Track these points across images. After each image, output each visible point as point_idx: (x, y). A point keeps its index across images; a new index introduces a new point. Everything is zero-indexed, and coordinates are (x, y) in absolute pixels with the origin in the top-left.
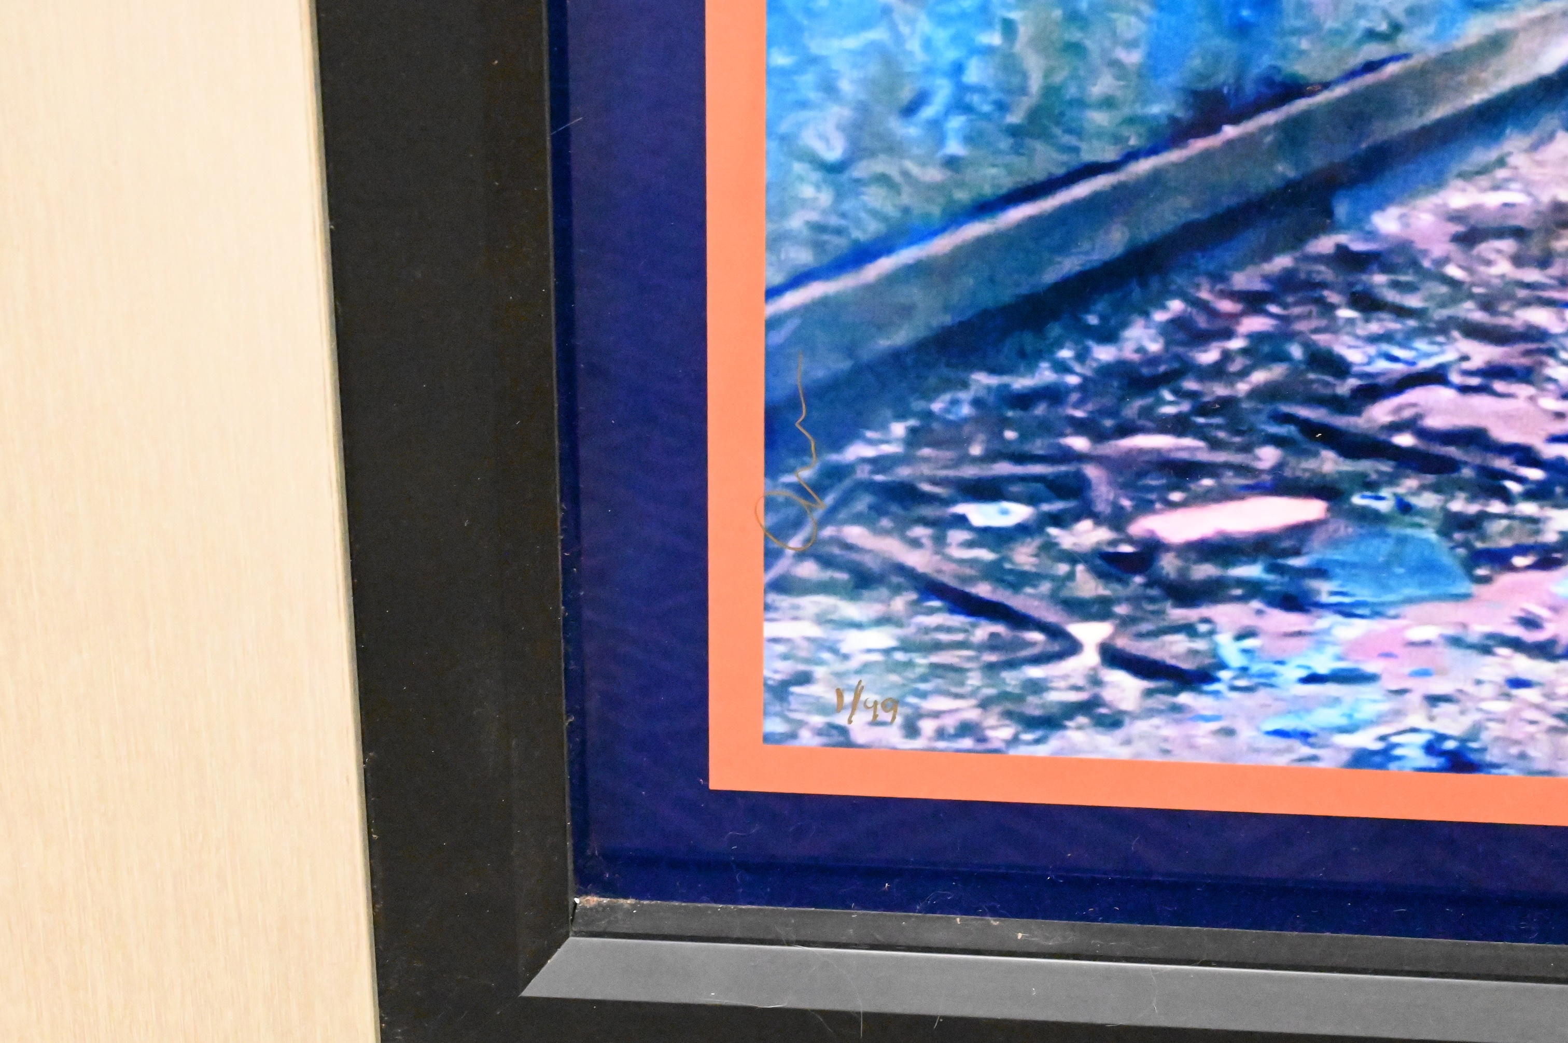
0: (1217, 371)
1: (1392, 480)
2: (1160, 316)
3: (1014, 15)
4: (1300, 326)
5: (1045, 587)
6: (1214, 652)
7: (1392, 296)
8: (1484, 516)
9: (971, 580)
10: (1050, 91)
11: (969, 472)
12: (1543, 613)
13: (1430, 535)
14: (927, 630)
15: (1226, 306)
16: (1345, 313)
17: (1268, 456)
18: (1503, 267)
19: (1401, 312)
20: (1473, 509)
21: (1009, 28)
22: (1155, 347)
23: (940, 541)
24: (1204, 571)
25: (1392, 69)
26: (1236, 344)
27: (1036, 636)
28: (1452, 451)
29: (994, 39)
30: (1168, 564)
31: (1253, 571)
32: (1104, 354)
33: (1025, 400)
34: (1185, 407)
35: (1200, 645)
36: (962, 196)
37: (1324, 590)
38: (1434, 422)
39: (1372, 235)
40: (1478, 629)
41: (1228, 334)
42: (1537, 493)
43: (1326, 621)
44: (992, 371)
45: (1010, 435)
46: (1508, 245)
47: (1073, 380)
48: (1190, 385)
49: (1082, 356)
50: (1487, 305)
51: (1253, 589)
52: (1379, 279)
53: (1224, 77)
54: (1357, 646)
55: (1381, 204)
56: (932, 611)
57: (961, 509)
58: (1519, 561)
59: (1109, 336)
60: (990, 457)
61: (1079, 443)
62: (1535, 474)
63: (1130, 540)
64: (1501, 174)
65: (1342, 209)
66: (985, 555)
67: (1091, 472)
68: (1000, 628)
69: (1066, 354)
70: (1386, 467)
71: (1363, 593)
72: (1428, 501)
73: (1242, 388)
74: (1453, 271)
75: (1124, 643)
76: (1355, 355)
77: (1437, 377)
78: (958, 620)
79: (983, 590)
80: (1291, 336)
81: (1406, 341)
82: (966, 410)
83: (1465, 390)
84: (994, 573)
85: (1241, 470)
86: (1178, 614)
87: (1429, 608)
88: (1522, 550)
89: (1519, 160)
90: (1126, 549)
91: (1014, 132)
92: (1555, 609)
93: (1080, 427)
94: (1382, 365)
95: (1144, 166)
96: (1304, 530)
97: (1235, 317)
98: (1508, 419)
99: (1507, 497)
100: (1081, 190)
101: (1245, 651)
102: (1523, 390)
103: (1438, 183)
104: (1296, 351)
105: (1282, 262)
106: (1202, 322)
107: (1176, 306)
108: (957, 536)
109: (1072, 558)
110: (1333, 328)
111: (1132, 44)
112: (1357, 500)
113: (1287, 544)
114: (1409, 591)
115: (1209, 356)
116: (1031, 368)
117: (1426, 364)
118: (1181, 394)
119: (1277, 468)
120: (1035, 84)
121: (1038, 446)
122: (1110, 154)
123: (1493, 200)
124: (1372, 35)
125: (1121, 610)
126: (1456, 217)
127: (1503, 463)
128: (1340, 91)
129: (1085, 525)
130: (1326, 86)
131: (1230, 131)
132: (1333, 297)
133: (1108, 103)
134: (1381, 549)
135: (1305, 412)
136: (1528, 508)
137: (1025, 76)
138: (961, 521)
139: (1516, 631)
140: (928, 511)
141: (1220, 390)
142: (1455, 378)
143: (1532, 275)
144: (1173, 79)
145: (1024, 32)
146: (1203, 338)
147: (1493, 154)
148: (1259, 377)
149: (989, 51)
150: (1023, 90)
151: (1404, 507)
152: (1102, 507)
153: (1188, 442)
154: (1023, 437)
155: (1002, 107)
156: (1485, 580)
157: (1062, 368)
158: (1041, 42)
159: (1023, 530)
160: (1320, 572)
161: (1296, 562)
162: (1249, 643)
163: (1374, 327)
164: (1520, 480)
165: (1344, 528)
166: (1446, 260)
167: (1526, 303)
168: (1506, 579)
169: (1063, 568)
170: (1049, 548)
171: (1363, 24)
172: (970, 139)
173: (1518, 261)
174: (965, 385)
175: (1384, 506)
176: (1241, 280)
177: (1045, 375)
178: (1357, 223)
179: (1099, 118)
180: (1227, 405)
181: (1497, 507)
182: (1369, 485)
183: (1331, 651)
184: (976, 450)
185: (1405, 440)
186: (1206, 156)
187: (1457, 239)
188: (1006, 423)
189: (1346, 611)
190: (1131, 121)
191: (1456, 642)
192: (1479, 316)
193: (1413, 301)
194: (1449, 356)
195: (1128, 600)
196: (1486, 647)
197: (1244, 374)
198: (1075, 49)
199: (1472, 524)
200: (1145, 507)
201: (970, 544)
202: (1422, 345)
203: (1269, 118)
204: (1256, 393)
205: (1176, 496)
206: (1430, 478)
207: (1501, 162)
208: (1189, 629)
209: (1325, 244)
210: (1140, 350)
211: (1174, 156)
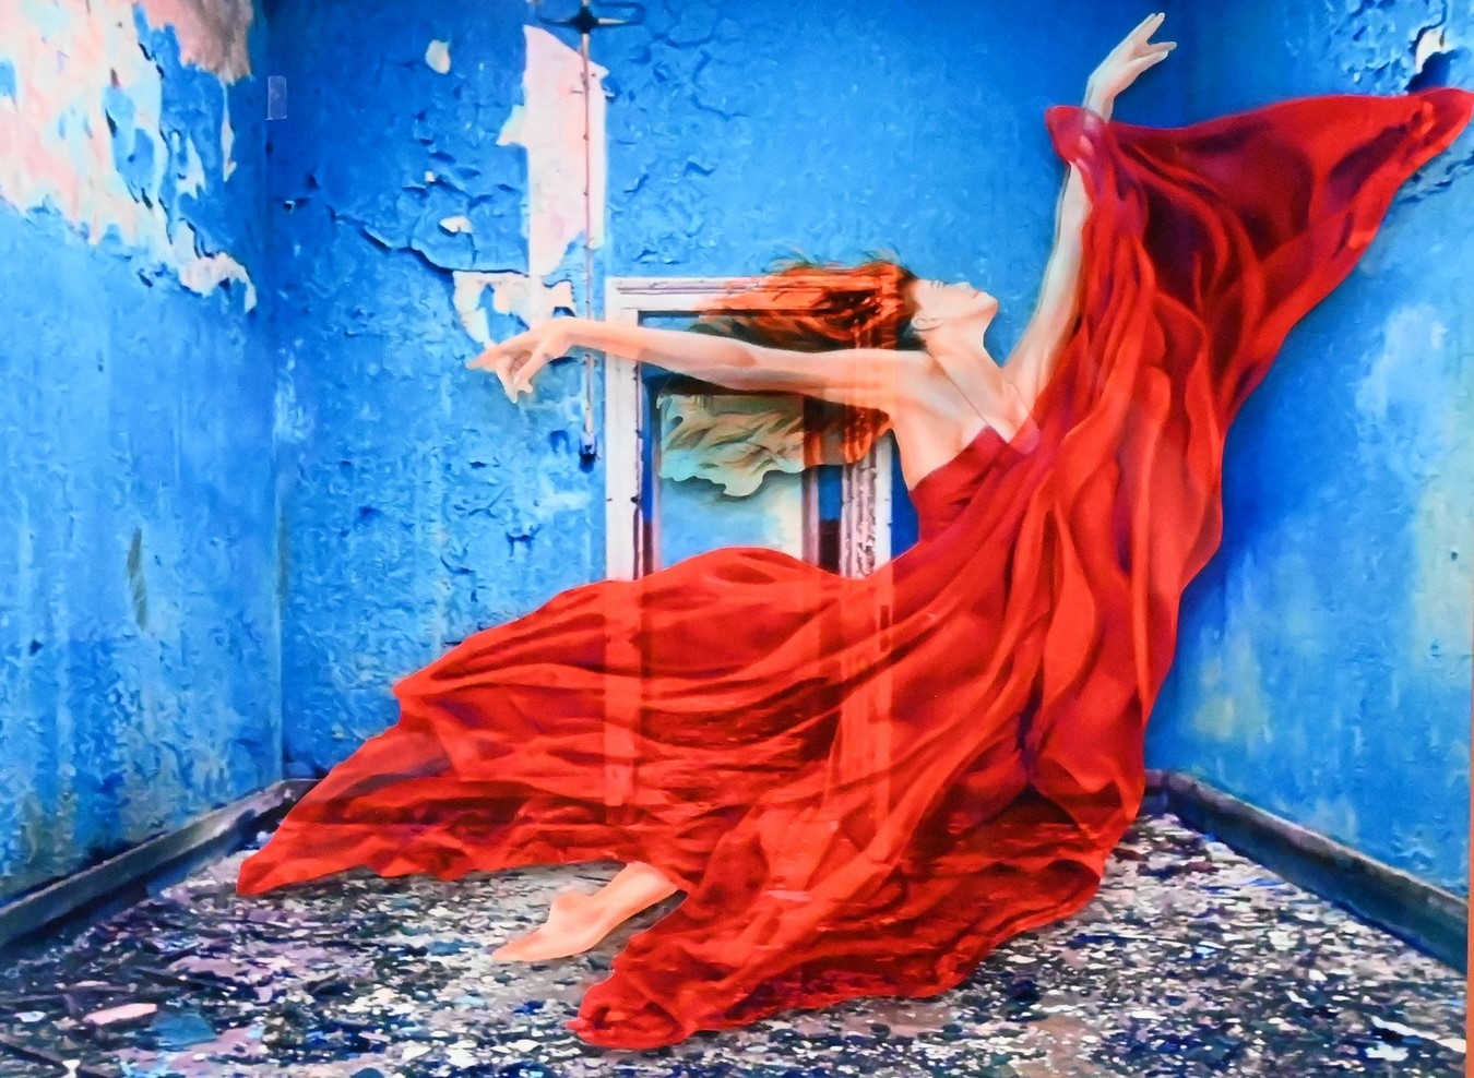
0: (111, 954)
1: (180, 994)
2: (87, 934)
3: (25, 824)
4: (141, 935)
5: (52, 1046)
6: (120, 1069)
7: (172, 922)
8: (216, 1007)
9: (24, 1045)
10: (40, 851)
11: (20, 1000)
12: (244, 1045)
13: (197, 1015)
14: (7, 1067)
15: (111, 928)
16: (155, 929)
17: (133, 987)
18: (210, 909)
19: (176, 928)
20: (212, 1004)
21: (23, 828)
22: (86, 946)
23: (11, 1028)
24: (113, 1036)
25: (162, 837)
26: (117, 943)
27: (51, 1067)
28: (201, 981)
29: (18, 833)
30: (100, 1034)
31: (131, 1034)
32: (68, 950)
33: (39, 969)
34: (100, 969)
35: (114, 1067)
36: (11, 891)
37: (161, 1041)
38: (193, 970)
39: (162, 898)
40: (221, 1053)
41: (114, 940)
42: (234, 996)
43: (162, 1054)
44: (27, 959)
45: (35, 984)
46: (211, 900)
47: (57, 961)
48: (101, 960)
49: (59, 951)
50: (207, 923)
51: (132, 1043)
52: (166, 915)
53: (102, 843)
54: (174, 1065)
55: (164, 888)
56: (9, 1059)
57: (18, 1015)
58: (232, 1024)
59: (69, 942)
60: (27, 994)
61: (61, 986)
62: (233, 989)
63: (83, 1024)
64: (205, 874)
65: (150, 889)
66: (28, 1033)
67: (67, 997)
68: (36, 1065)
69: (53, 950)
70: (178, 989)
71: (174, 1041)
72: (194, 1002)
73: (120, 960)
74: (193, 911)
75: (84, 1068)
76: (161, 945)
77: (192, 952)
78: (20, 1062)
79: (28, 1049)
80: (137, 939)
81: (178, 939)
82: (17, 975)
83: (202, 957)
84: (32, 1041)
85: (124, 993)
86: (106, 1054)
87: (201, 1046)
88: (233, 1020)
89: (211, 868)
90: (83, 1028)
91: (27, 866)
92: (248, 1043)
93: (62, 979)
94: (171, 949)
95: (76, 877)
96: (149, 1017)
97: (116, 933)
98: (218, 967)
99: (224, 999)
100: (54, 887)
101: (133, 1069)
102: (225, 956)
103: (183, 879)
104: (139, 945)
105: (130, 910)
106: (103, 935)
107: (93, 929)
108: (17, 1026)
109: (62, 1033)
110: (152, 935)
111: (68, 833)
112: (168, 1003)
113: (144, 1022)
114: (191, 1040)
115: (107, 948)
116: (40, 957)
117: (187, 947)
118: (98, 964)
119: (137, 991)
120: (34, 848)
121: (45, 988)
122: (62, 873)
123: (204, 883)
124: (154, 825)
125: (82, 1054)
126: (190, 890)
127: (221, 985)
128: (144, 846)
129: (66, 1019)
130: (139, 844)
131: (106, 863)
132: (151, 923)
133: (61, 854)
134: (178, 1023)
135: (144, 969)
136: (232, 1003)
137: (30, 845)
138: (19, 1020)
139: (234, 1054)
140: (6, 1017)
141: (112, 962)
142: (199, 952)
143: (221, 911)
144: (82, 845)
145: (29, 830)
146: (105, 941)
147: (201, 866)
148: (126, 955)
149: (16, 837)
150: (30, 850)
151: (186, 1005)
152: (71, 1011)
153: (102, 983)
154: (40, 983)
155: (22, 857)
156: (220, 1033)
157: (53, 956)
158: (37, 832)
159: (42, 1023)
160: (157, 1033)
161: (147, 1030)
162: (134, 1065)
163: (167, 934)
164: (228, 991)
165: (163, 1014)
166: (189, 907)
167: (221, 922)
168: (228, 1032)
169: (59, 1037)
170: (54, 1031)
171: (149, 822)
172: (12, 870)
173: (215, 906)
174: (15, 964)
175: (178, 1005)
176: (116, 918)
177: (46, 959)
178: (157, 894)
179: (58, 860)
180: (116, 967)
181: (221, 1003)
182: (173, 997)
183: (166, 1066)
184: (22, 991)
185: (183, 978)
186: (98, 872)
187: (192, 898)
188: (32, 979)
189: (169, 1049)
190: (70, 860)
191: (212, 1059)
192: (204, 928)
193: (180, 923)
194: (195, 944)
195: (85, 1050)
196: (225, 1060)
197: (121, 955)
198: (47, 835)
199: (213, 1010)
200: (88, 1011)
201: (22, 1030)
202: (184, 940)
203: (120, 857)
204: (127, 962)
205: (100, 1005)
206: (194, 993)
207: (205, 869)
208: (109, 1061)
209: (145, 903)
210: (81, 947)
211: (87, 873)
